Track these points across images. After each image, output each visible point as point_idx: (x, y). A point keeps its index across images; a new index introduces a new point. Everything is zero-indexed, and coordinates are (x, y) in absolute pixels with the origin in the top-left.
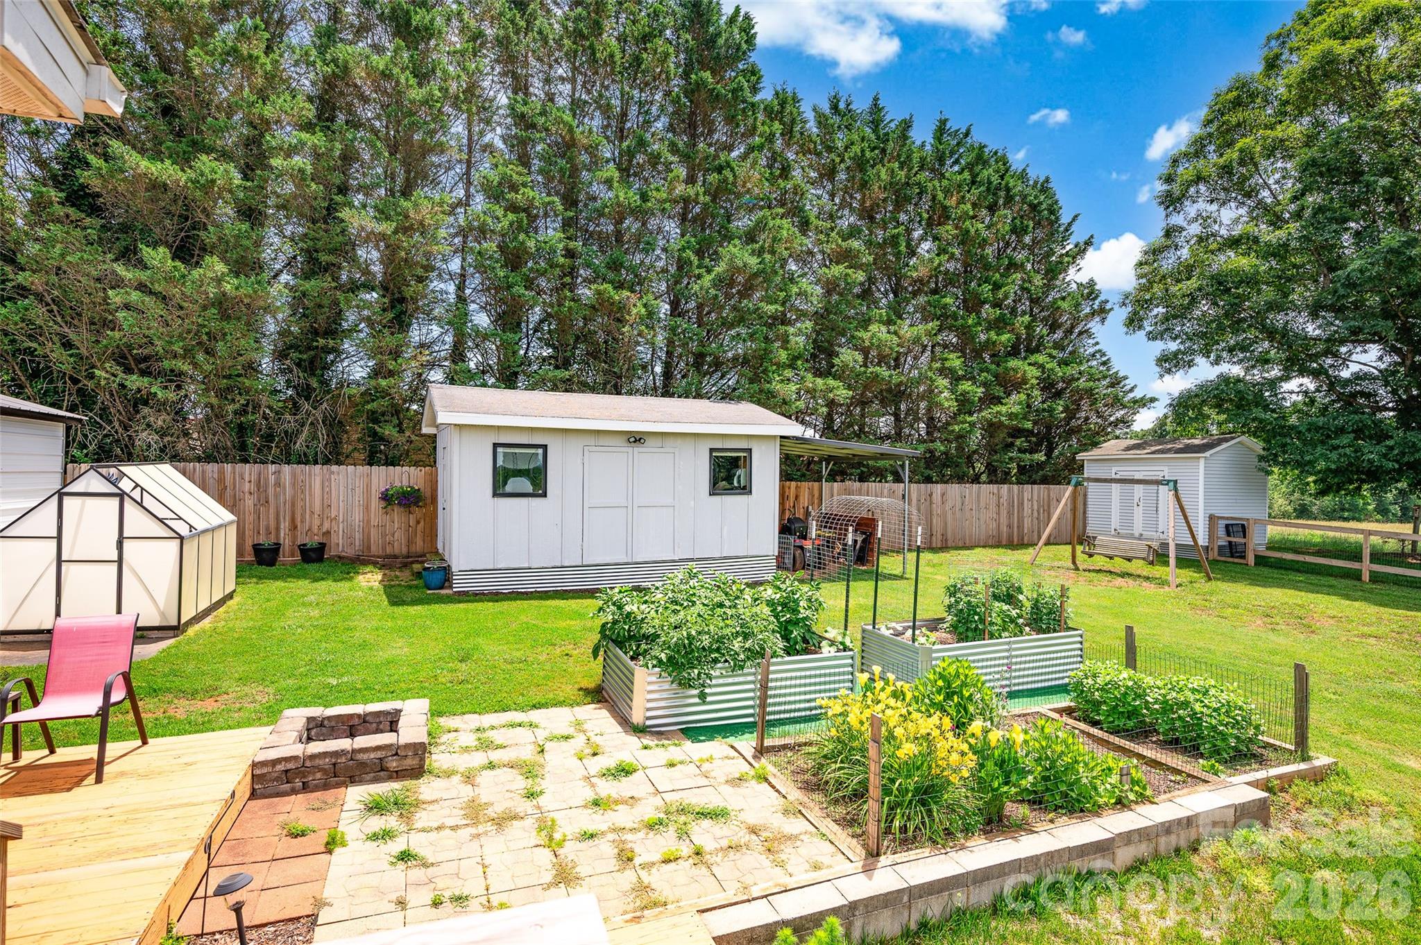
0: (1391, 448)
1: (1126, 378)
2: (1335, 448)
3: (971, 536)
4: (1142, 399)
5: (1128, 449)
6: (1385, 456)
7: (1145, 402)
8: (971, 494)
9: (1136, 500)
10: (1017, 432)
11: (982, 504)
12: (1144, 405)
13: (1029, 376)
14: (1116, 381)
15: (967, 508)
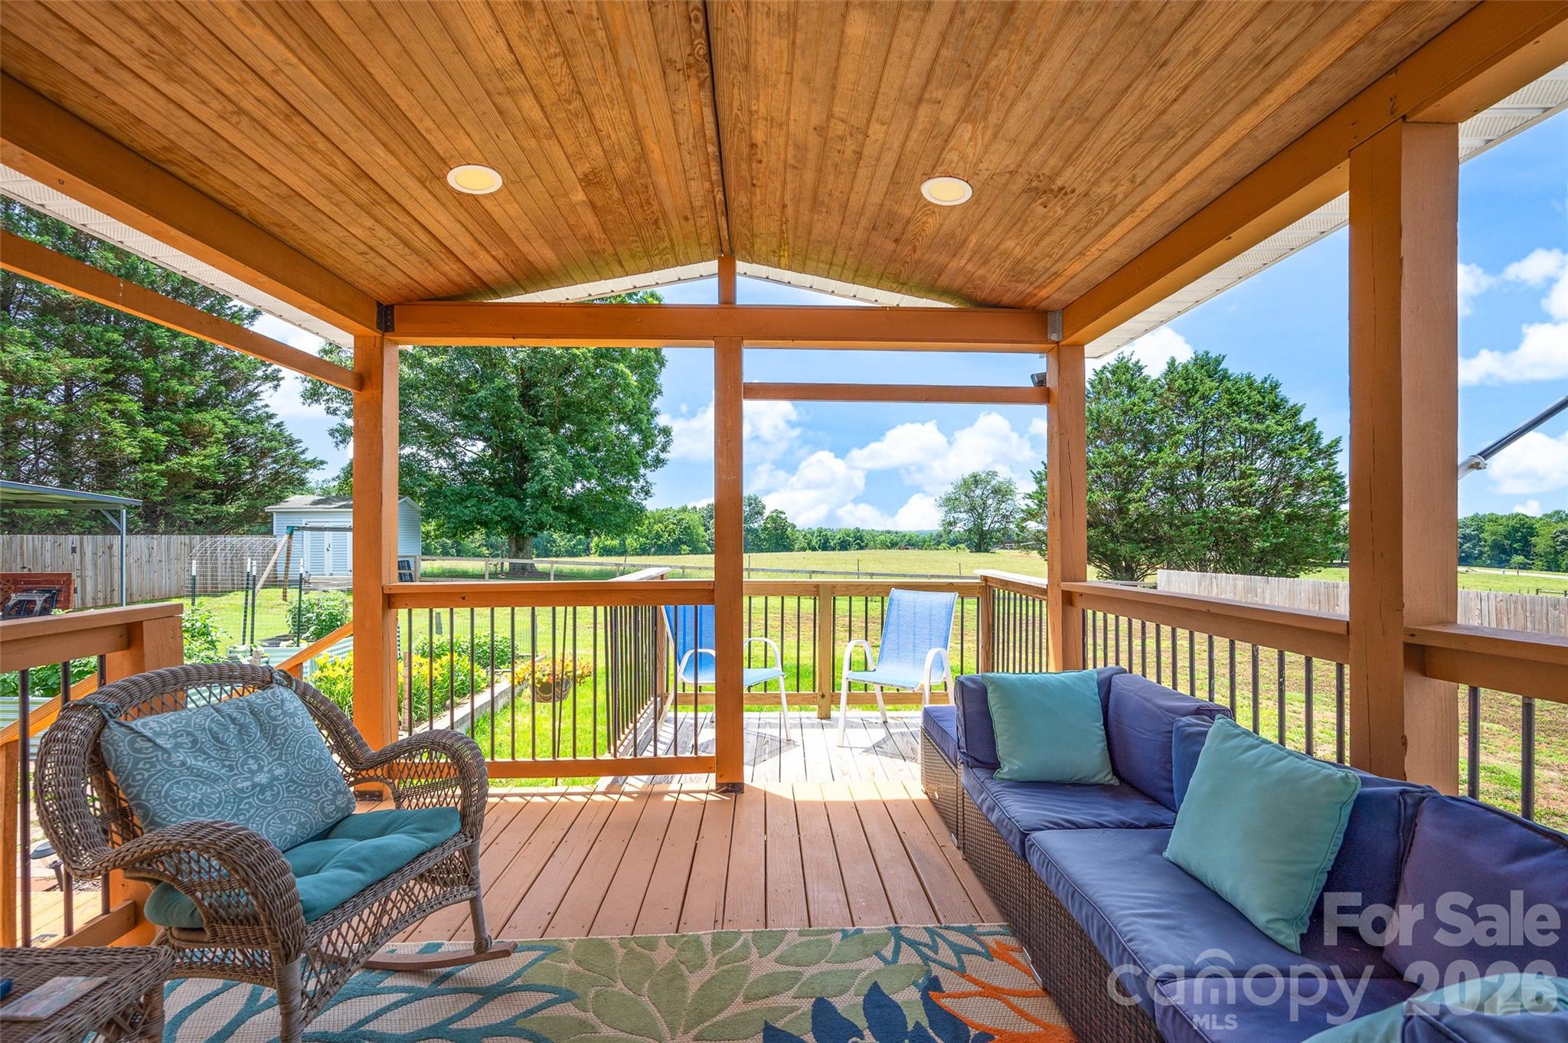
0: (496, 507)
1: (299, 441)
2: (466, 507)
3: (160, 589)
4: (314, 461)
5: (315, 503)
6: (493, 512)
7: (316, 464)
8: (159, 544)
9: (326, 546)
10: (202, 484)
11: (173, 555)
12: (315, 467)
13: (217, 429)
14: (291, 443)
15: (155, 560)
